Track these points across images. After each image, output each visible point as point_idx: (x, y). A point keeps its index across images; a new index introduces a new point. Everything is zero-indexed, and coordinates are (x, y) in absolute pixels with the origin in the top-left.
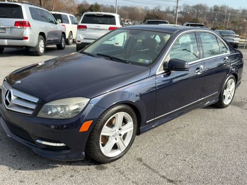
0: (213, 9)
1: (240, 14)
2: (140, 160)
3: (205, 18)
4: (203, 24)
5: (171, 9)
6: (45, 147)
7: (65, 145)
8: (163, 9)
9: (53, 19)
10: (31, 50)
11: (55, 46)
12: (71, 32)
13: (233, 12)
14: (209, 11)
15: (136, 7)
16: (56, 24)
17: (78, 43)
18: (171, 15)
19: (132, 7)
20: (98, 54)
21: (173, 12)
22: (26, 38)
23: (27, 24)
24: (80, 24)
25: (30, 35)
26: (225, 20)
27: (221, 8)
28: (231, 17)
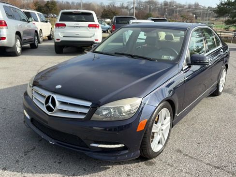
0: (163, 4)
1: (193, 9)
2: (179, 151)
3: (157, 12)
4: (166, 19)
5: (125, 5)
6: (101, 150)
7: (124, 145)
8: (118, 5)
9: (25, 17)
10: (8, 50)
11: (28, 45)
12: (41, 30)
13: (181, 6)
14: (159, 6)
15: (91, 3)
16: (28, 22)
17: (56, 41)
18: (125, 10)
19: (88, 3)
20: (116, 53)
21: (127, 8)
22: (4, 38)
23: (4, 24)
24: (58, 22)
25: (8, 35)
26: (174, 14)
27: (170, 3)
28: (180, 12)
